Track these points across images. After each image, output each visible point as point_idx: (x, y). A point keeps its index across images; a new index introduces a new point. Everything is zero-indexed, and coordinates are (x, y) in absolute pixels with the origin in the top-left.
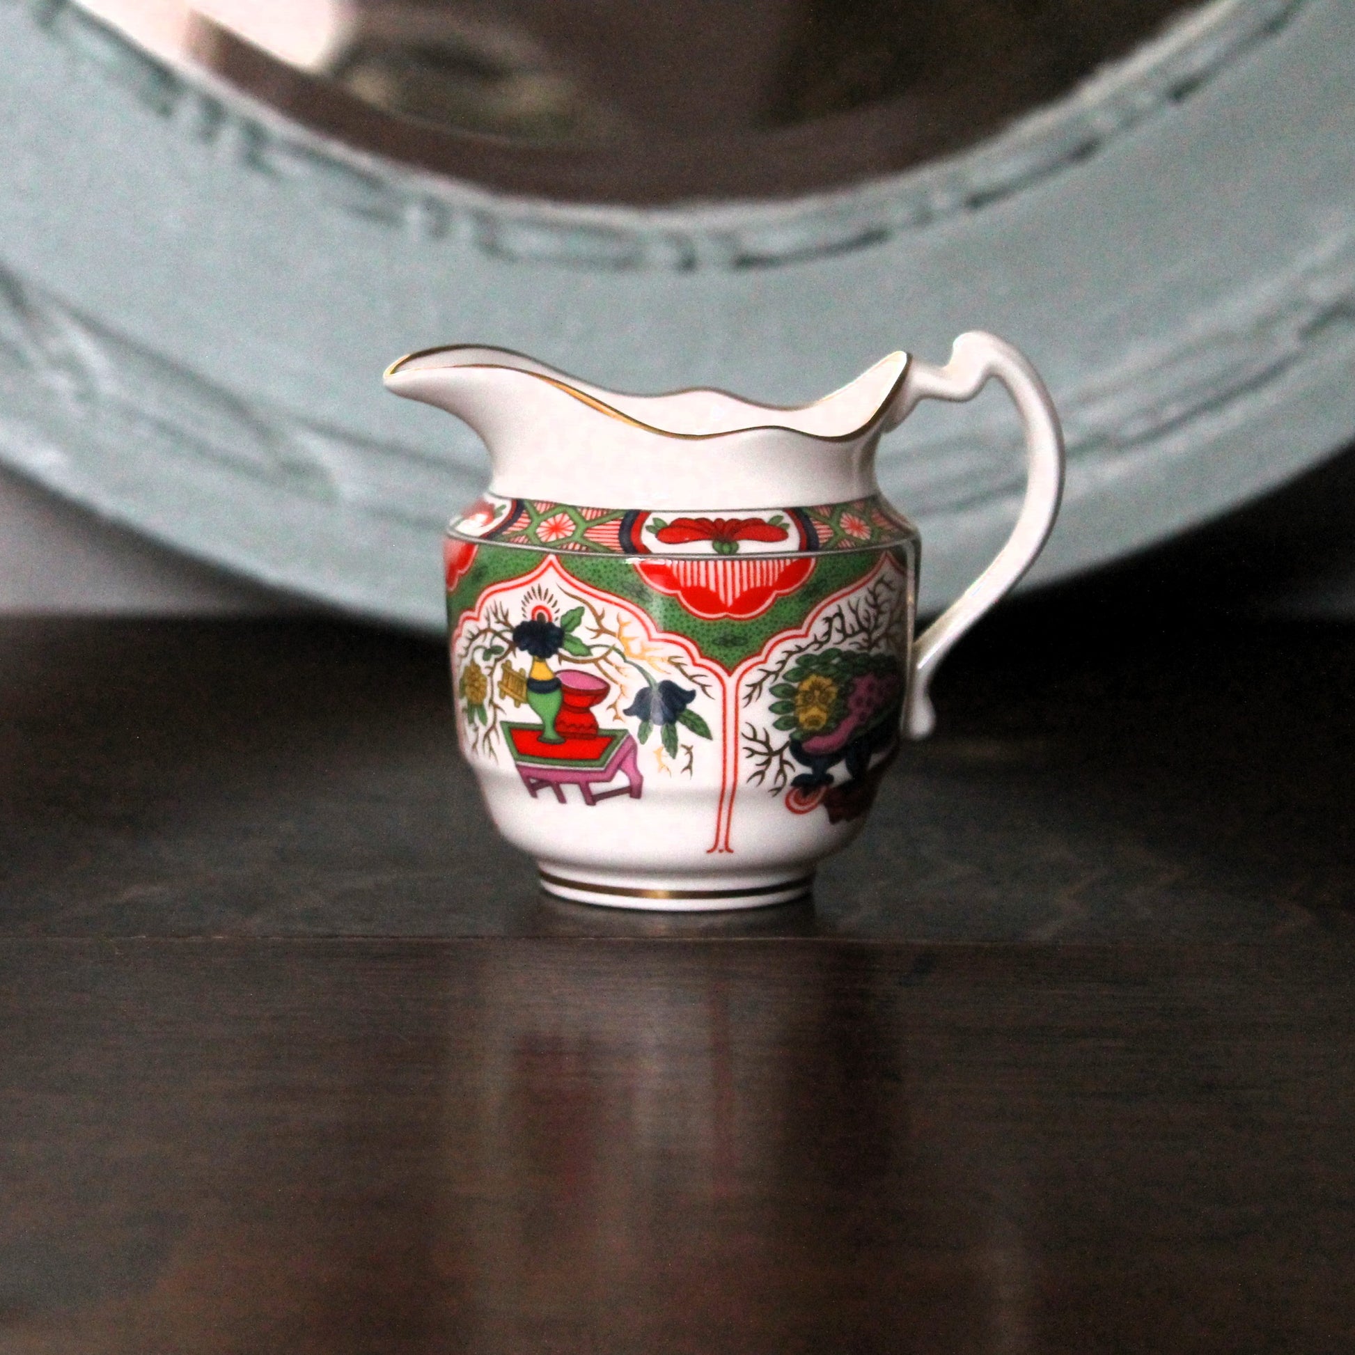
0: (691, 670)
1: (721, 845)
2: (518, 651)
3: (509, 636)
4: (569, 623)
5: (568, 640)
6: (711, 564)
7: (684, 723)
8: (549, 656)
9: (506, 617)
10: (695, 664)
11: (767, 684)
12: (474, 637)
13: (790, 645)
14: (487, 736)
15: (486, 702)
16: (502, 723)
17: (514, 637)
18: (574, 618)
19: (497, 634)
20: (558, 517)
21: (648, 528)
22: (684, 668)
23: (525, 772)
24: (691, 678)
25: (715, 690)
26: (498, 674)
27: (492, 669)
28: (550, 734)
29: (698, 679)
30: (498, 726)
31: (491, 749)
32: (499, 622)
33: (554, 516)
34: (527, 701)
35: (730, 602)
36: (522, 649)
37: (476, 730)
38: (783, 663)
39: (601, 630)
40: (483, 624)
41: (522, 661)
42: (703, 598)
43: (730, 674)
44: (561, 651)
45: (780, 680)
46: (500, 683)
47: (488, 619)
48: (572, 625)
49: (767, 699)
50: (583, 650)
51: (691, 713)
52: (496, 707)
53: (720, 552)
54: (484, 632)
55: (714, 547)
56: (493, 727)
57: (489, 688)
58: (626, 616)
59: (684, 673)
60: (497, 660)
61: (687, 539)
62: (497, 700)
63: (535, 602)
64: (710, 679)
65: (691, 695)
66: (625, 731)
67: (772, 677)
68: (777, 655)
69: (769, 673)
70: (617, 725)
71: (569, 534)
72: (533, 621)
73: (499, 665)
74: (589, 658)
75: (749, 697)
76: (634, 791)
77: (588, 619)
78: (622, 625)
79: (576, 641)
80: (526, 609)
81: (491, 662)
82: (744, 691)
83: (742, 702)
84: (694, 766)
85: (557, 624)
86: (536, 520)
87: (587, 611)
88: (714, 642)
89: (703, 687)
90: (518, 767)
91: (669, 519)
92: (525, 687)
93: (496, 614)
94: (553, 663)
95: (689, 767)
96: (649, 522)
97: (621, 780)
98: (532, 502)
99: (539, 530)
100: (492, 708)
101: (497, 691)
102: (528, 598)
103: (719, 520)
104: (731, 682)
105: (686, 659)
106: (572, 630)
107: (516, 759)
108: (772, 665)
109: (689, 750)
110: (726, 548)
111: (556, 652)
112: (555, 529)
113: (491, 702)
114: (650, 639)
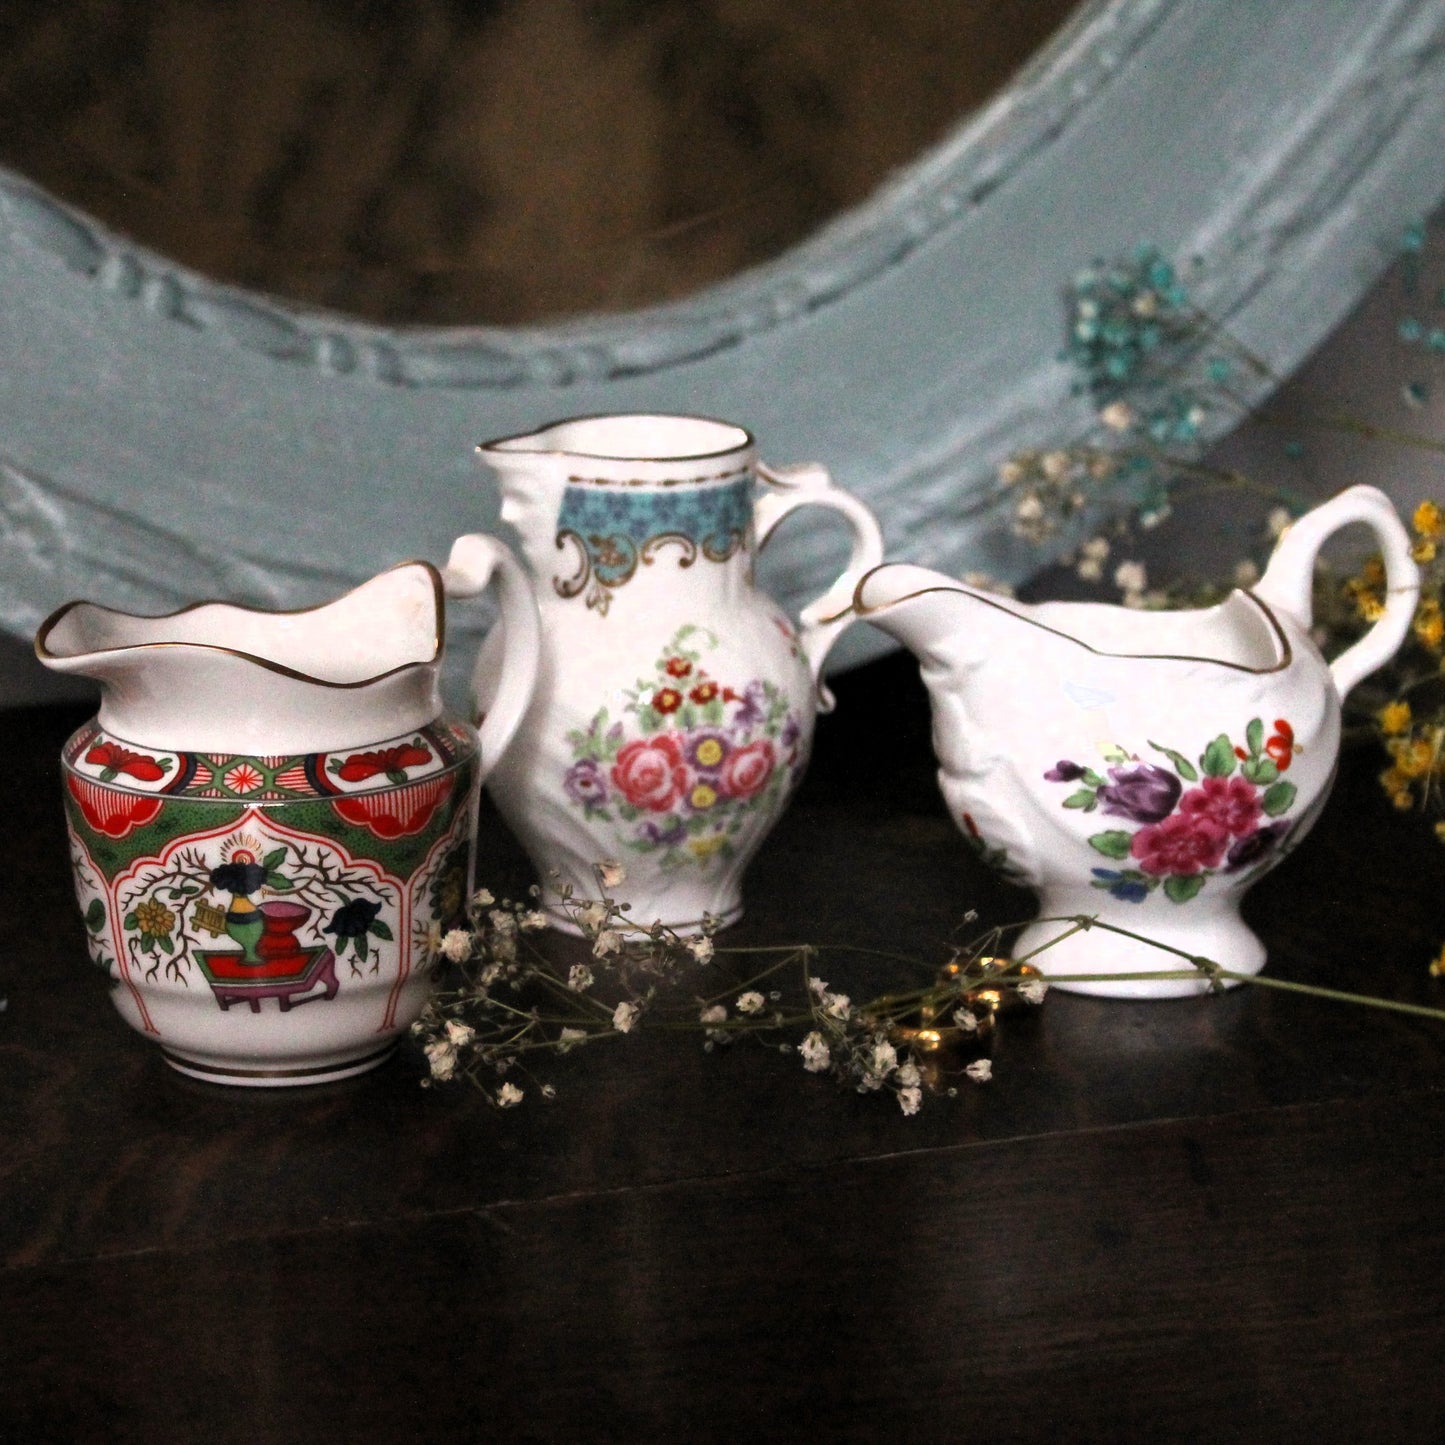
0: (378, 886)
1: (388, 1024)
2: (215, 890)
3: (206, 878)
4: (271, 863)
5: (271, 877)
6: (392, 794)
7: (374, 931)
8: (252, 892)
9: (202, 861)
10: (381, 880)
11: (428, 886)
12: (156, 880)
13: (442, 849)
14: (174, 962)
15: (173, 935)
16: (194, 952)
17: (212, 879)
18: (277, 857)
19: (188, 876)
20: (241, 768)
21: (329, 768)
22: (373, 885)
23: (222, 992)
24: (377, 893)
25: (395, 900)
26: (191, 910)
27: (183, 908)
28: (252, 957)
29: (382, 893)
30: (189, 955)
31: (178, 973)
32: (192, 866)
33: (236, 768)
34: (227, 932)
35: (406, 822)
36: (221, 888)
37: (157, 958)
38: (438, 864)
39: (304, 865)
40: (171, 868)
41: (221, 898)
42: (387, 823)
43: (405, 883)
44: (264, 886)
45: (436, 878)
46: (191, 918)
47: (178, 864)
48: (277, 862)
49: (428, 896)
50: (287, 884)
51: (378, 922)
52: (186, 939)
53: (397, 783)
54: (174, 875)
55: (390, 778)
56: (183, 955)
57: (178, 924)
58: (325, 850)
59: (373, 890)
60: (188, 900)
61: (365, 774)
62: (188, 931)
63: (234, 849)
64: (393, 891)
65: (378, 907)
66: (325, 947)
67: (431, 879)
68: (435, 858)
69: (429, 875)
70: (319, 942)
71: (261, 784)
72: (233, 865)
73: (192, 903)
74: (293, 889)
75: (418, 898)
76: (330, 995)
77: (291, 857)
78: (322, 858)
79: (281, 877)
80: (227, 854)
81: (182, 900)
82: (415, 894)
83: (413, 905)
84: (379, 966)
85: (261, 864)
86: (219, 773)
87: (291, 851)
88: (395, 859)
89: (387, 898)
90: (212, 987)
91: (343, 758)
92: (224, 920)
93: (189, 860)
94: (256, 898)
95: (376, 967)
96: (328, 763)
97: (320, 987)
98: (205, 756)
99: (227, 782)
100: (181, 940)
101: (188, 925)
102: (227, 845)
103: (381, 752)
104: (405, 889)
105: (375, 878)
106: (276, 867)
107: (210, 982)
108: (431, 869)
109: (376, 953)
110: (400, 778)
111: (258, 888)
112: (243, 779)
113: (180, 934)
114: (346, 866)
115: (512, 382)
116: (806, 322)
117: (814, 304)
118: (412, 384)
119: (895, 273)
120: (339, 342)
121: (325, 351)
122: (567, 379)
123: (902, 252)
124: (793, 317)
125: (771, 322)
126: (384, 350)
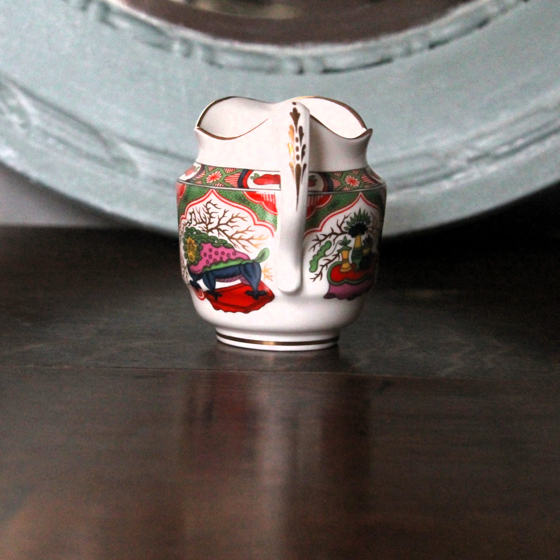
115: (273, 71)
116: (428, 53)
117: (432, 46)
118: (220, 66)
119: (477, 33)
120: (185, 41)
121: (177, 47)
122: (301, 72)
123: (483, 23)
124: (421, 50)
125: (409, 52)
126: (208, 48)
